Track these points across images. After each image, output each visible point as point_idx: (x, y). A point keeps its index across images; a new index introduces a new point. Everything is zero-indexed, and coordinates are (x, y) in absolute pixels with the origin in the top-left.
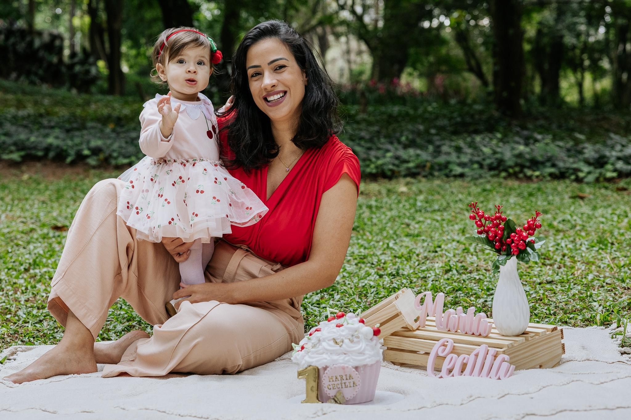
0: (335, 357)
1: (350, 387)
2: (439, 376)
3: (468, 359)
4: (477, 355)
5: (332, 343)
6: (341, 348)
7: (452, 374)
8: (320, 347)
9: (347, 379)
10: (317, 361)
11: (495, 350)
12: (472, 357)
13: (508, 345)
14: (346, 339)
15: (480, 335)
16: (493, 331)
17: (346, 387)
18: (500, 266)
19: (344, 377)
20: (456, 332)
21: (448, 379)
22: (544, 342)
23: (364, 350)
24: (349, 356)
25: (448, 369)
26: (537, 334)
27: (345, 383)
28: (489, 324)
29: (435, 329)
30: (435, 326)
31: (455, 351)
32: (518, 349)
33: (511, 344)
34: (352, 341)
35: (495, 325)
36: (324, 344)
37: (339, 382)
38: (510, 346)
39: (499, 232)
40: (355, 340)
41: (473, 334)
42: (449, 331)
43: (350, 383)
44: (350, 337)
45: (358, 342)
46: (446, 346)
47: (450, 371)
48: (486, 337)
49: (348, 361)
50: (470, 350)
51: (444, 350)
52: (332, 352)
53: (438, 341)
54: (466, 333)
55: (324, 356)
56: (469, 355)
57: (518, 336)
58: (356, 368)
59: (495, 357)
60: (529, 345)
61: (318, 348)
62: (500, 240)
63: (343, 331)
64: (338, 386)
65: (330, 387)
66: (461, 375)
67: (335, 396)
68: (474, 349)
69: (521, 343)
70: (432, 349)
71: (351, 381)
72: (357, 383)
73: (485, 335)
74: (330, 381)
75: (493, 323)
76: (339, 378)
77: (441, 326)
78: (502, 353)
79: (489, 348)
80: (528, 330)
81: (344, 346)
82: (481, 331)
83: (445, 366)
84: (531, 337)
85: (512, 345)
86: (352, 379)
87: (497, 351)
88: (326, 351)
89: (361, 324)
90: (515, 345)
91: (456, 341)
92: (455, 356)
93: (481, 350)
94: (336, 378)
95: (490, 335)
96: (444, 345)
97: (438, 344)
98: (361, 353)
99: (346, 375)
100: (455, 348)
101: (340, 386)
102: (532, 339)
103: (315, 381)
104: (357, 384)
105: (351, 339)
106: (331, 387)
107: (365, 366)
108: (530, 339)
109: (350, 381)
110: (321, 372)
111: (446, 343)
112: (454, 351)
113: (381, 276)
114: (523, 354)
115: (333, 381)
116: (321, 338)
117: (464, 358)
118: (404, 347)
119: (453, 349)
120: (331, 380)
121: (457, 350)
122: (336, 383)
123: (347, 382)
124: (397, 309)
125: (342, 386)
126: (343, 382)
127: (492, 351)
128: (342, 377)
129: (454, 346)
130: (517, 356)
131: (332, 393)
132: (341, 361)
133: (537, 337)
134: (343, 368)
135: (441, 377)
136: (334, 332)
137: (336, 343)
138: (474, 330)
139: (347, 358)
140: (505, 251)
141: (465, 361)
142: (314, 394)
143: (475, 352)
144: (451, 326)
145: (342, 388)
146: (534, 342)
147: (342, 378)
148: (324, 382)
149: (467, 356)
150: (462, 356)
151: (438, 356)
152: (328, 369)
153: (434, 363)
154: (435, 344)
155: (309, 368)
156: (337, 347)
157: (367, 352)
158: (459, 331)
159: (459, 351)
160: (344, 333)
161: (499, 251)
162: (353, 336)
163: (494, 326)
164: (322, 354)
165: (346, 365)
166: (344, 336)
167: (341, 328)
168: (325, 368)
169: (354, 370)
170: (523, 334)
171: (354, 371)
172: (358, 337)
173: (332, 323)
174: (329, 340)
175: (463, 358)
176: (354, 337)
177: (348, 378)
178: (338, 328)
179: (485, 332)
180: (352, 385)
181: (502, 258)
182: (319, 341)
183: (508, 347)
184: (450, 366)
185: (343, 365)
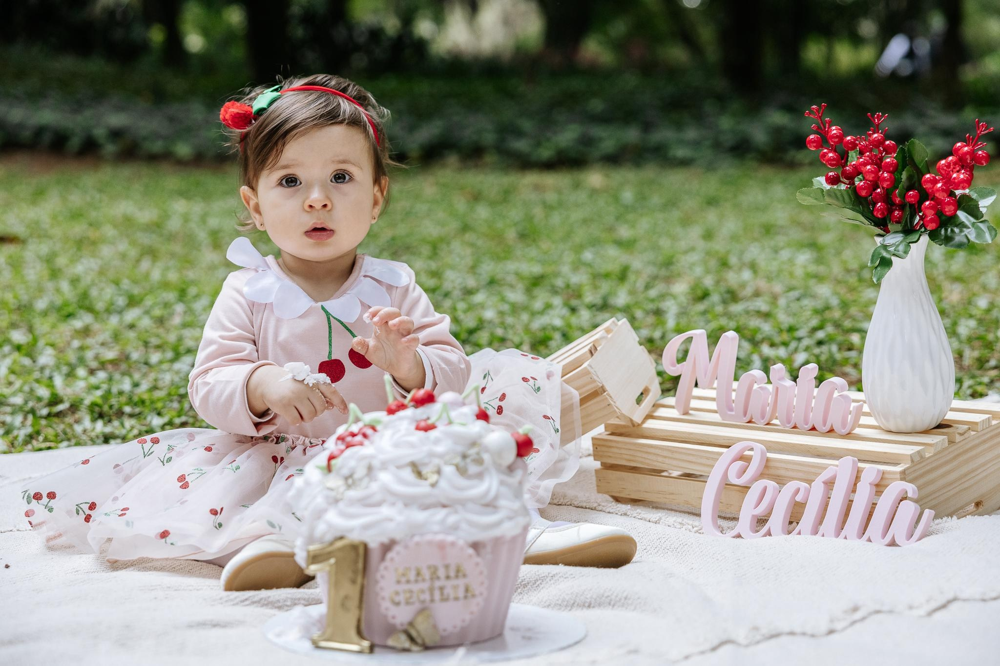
0: (420, 516)
1: (456, 599)
2: (734, 532)
3: (808, 492)
4: (830, 484)
5: (408, 474)
6: (435, 491)
7: (764, 530)
8: (374, 487)
9: (448, 577)
10: (366, 527)
11: (879, 471)
12: (818, 488)
13: (911, 456)
14: (446, 463)
15: (831, 431)
16: (864, 420)
17: (445, 599)
18: (893, 258)
19: (441, 573)
20: (768, 424)
21: (755, 542)
22: (987, 446)
23: (496, 498)
24: (456, 512)
25: (753, 516)
26: (972, 425)
27: (442, 589)
28: (853, 404)
29: (717, 417)
30: (715, 412)
31: (772, 471)
32: (934, 465)
33: (919, 452)
34: (462, 471)
35: (870, 407)
36: (385, 477)
37: (425, 586)
38: (917, 459)
39: (886, 175)
40: (473, 469)
41: (813, 429)
42: (749, 422)
43: (455, 587)
44: (458, 460)
45: (480, 476)
46: (748, 459)
47: (761, 521)
48: (849, 436)
49: (455, 528)
50: (813, 470)
51: (743, 471)
52: (409, 502)
53: (728, 447)
54: (795, 427)
55: (386, 511)
56: (810, 482)
57: (926, 432)
58: (476, 546)
59: (879, 487)
60: (956, 453)
61: (367, 487)
62: (887, 198)
63: (437, 441)
64: (422, 597)
65: (397, 599)
66: (789, 533)
67: (411, 624)
68: (824, 467)
69: (939, 449)
70: (713, 466)
71: (461, 582)
72: (477, 589)
73: (844, 431)
74: (398, 582)
75: (865, 402)
76: (426, 574)
77: (731, 410)
78: (898, 476)
79: (861, 465)
80: (950, 416)
81: (443, 484)
82: (834, 420)
83: (748, 510)
84: (961, 434)
85: (922, 457)
86: (465, 576)
87: (883, 473)
88: (391, 496)
89: (481, 423)
90: (927, 455)
91: (771, 447)
92: (771, 484)
93: (842, 470)
94: (418, 574)
95: (858, 431)
96: (741, 458)
97: (727, 454)
98: (487, 505)
99: (447, 567)
100: (771, 464)
101: (426, 596)
102: (962, 438)
103: (354, 582)
104: (477, 592)
105: (462, 464)
106: (401, 598)
107: (497, 542)
108: (958, 438)
109: (454, 582)
110: (374, 557)
111: (747, 453)
112: (768, 470)
113: (573, 310)
114: (943, 476)
115: (408, 582)
116: (376, 463)
117: (798, 491)
118: (641, 462)
119: (766, 467)
120: (403, 579)
121: (777, 468)
122: (415, 587)
123: (449, 584)
124: (594, 381)
125: (432, 594)
126: (438, 584)
127: (870, 472)
128: (434, 570)
129: (768, 460)
130: (932, 482)
131: (401, 615)
132: (436, 528)
133: (973, 433)
134: (442, 546)
135: (739, 536)
136: (412, 445)
137: (419, 474)
138: (815, 419)
139: (452, 519)
140: (898, 222)
141: (799, 498)
142: (350, 620)
143: (825, 475)
144: (754, 410)
145: (432, 601)
146: (968, 446)
147: (434, 577)
148: (382, 583)
149: (803, 485)
150: (792, 486)
151: (726, 485)
152: (397, 548)
153: (718, 501)
154: (720, 454)
155: (339, 544)
156: (422, 489)
157: (502, 503)
158: (775, 421)
159: (782, 472)
160: (440, 449)
161: (882, 224)
162: (464, 457)
163: (866, 409)
164: (379, 504)
165: (450, 538)
166: (441, 456)
167: (432, 434)
168: (387, 548)
169: (471, 551)
170: (940, 426)
171: (470, 556)
172: (479, 461)
173: (401, 419)
174: (399, 467)
175: (793, 490)
176: (468, 460)
177: (452, 574)
178: (421, 434)
179: (844, 424)
180: (461, 593)
181: (894, 239)
182: (370, 469)
183: (912, 461)
184: (760, 510)
185: (440, 537)
